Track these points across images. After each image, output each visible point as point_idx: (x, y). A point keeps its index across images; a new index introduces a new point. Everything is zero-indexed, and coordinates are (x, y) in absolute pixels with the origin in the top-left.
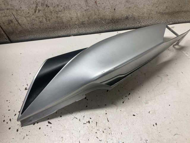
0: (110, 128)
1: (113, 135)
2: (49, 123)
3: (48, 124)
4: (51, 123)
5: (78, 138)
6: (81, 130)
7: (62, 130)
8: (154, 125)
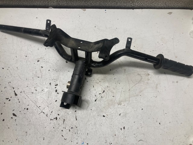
0: (77, 127)
1: (79, 135)
2: (14, 115)
3: (12, 116)
4: (16, 116)
5: (43, 135)
6: (47, 126)
7: (27, 124)
8: (121, 129)
